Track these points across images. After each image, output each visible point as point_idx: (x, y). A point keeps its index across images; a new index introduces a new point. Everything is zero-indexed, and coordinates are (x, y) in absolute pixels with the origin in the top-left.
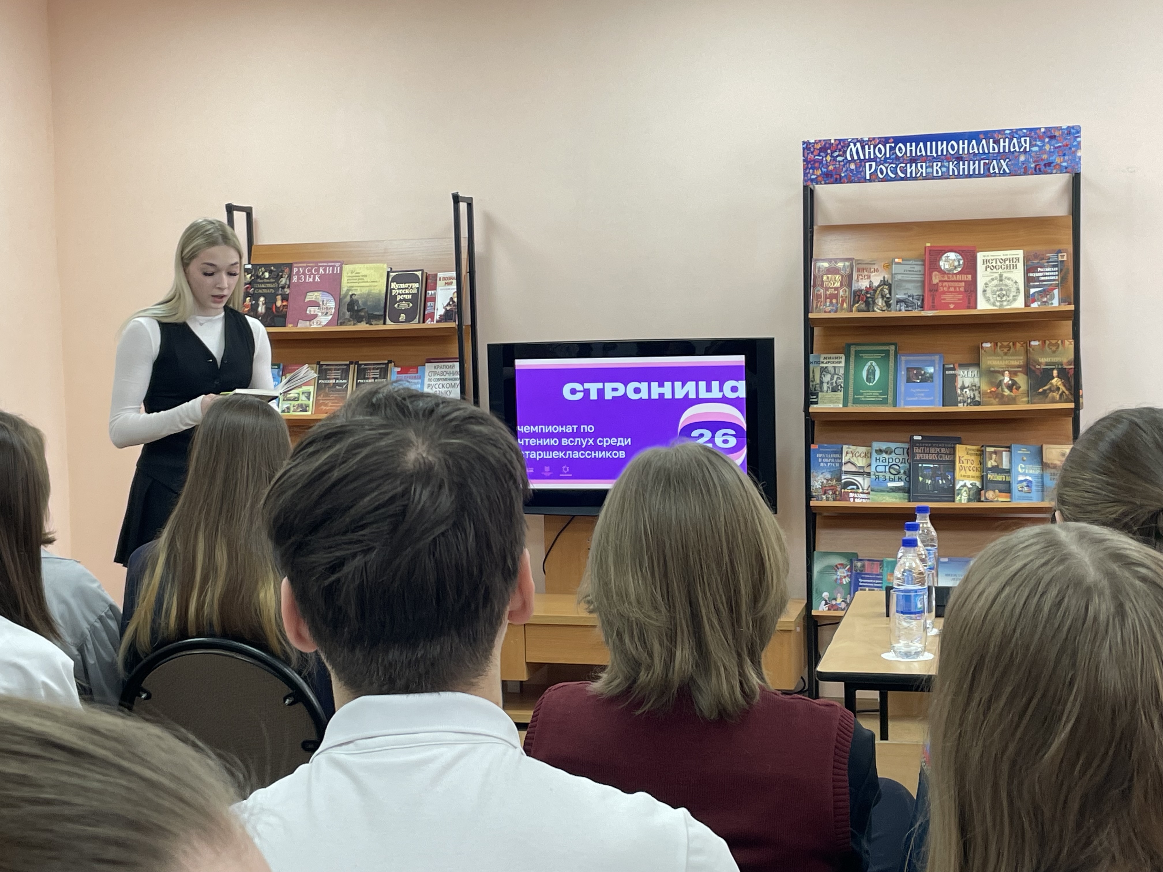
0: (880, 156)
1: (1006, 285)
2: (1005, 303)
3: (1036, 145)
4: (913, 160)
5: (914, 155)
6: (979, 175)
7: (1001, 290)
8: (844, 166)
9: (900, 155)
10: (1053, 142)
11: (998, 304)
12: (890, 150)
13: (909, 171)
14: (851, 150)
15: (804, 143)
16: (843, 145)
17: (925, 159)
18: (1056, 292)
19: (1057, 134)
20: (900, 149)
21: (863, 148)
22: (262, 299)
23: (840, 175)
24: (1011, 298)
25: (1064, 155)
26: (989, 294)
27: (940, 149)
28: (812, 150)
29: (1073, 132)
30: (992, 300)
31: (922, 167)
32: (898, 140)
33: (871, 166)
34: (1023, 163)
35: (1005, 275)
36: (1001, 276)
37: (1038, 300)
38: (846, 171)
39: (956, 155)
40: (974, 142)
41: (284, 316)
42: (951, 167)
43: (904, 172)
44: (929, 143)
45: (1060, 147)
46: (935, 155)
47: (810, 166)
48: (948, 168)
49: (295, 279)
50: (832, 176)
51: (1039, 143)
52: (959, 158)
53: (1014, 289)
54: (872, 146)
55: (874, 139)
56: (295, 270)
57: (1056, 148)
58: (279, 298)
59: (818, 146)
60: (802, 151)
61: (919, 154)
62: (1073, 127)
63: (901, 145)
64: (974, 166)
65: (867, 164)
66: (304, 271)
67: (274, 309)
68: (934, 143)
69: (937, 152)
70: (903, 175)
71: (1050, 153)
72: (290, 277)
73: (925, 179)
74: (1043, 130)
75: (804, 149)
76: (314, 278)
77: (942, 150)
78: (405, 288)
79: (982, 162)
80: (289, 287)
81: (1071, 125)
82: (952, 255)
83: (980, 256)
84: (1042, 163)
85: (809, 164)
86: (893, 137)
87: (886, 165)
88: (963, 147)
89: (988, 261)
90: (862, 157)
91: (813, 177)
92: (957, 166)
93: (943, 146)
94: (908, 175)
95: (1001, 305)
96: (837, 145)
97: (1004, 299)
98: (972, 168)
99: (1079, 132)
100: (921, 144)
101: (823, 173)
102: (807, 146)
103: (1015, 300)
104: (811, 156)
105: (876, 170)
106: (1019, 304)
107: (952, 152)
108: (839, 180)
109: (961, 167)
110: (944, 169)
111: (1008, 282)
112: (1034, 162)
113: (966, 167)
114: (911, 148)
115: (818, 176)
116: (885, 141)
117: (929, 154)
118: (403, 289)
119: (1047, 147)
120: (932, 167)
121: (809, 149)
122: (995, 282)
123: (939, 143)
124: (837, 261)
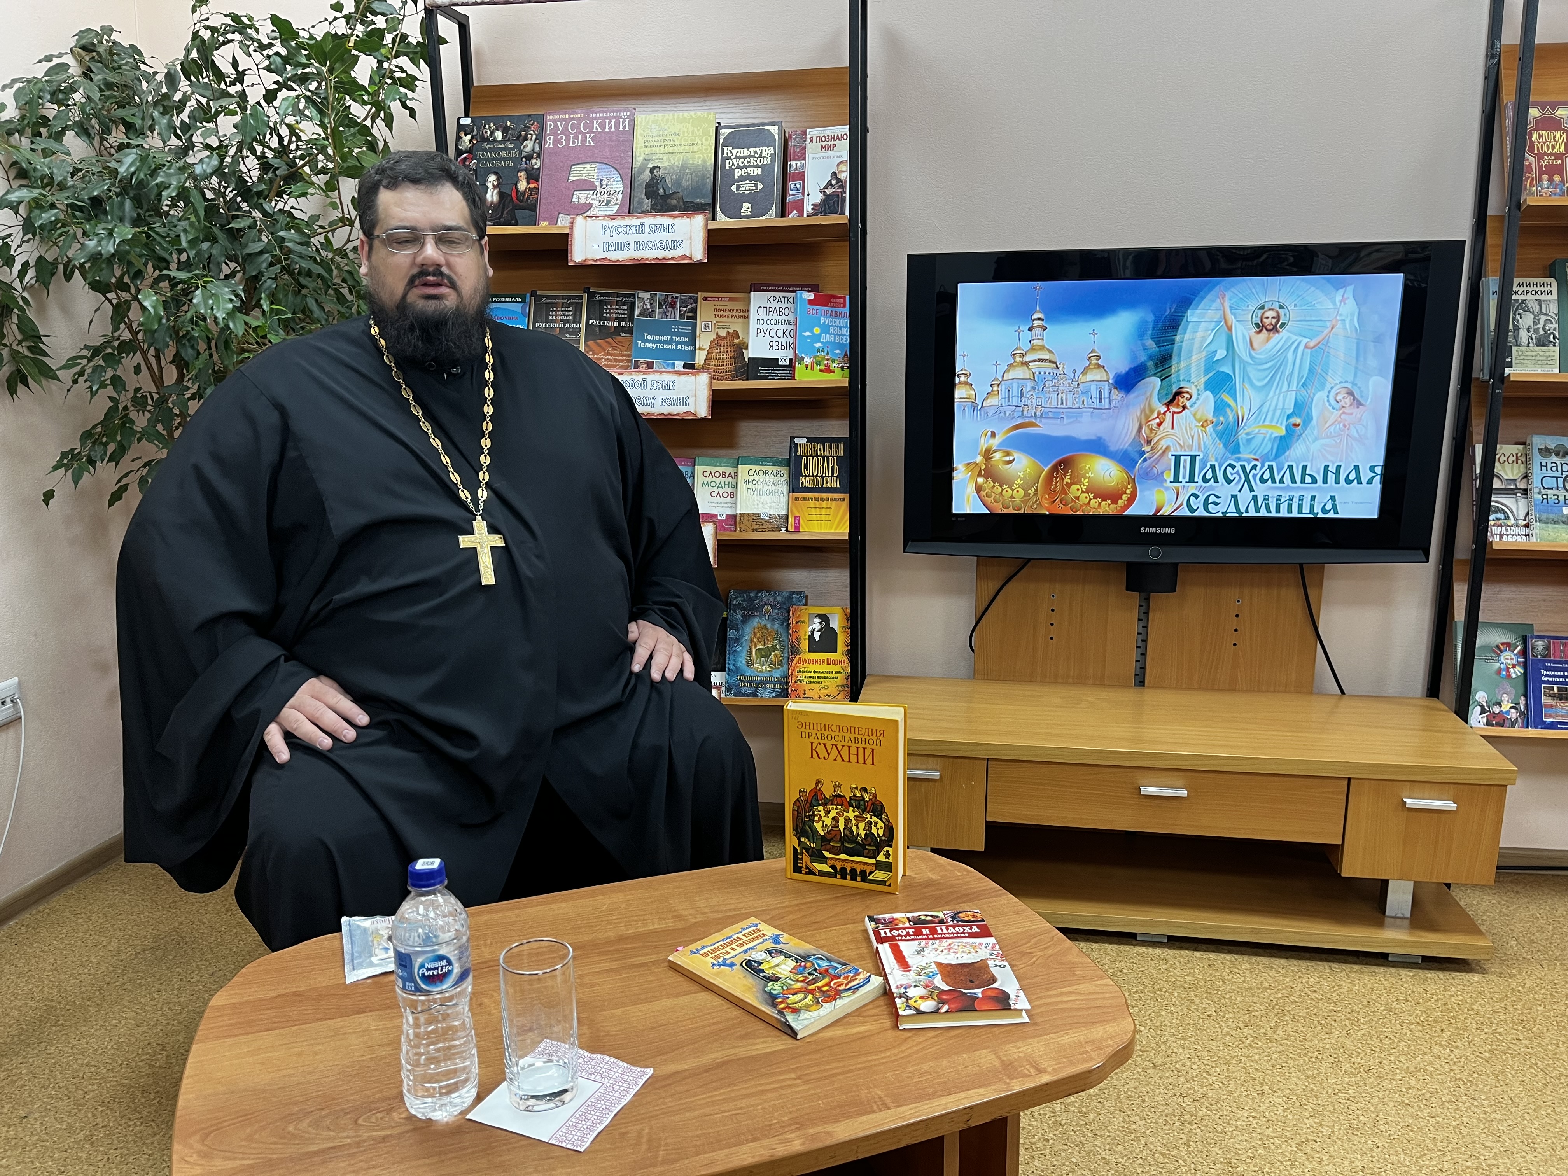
22: (492, 178)
41: (533, 208)
49: (549, 142)
56: (549, 126)
58: (522, 174)
66: (566, 127)
67: (514, 195)
72: (540, 139)
76: (584, 141)
78: (750, 157)
80: (539, 156)
118: (745, 158)
124: (1554, 106)
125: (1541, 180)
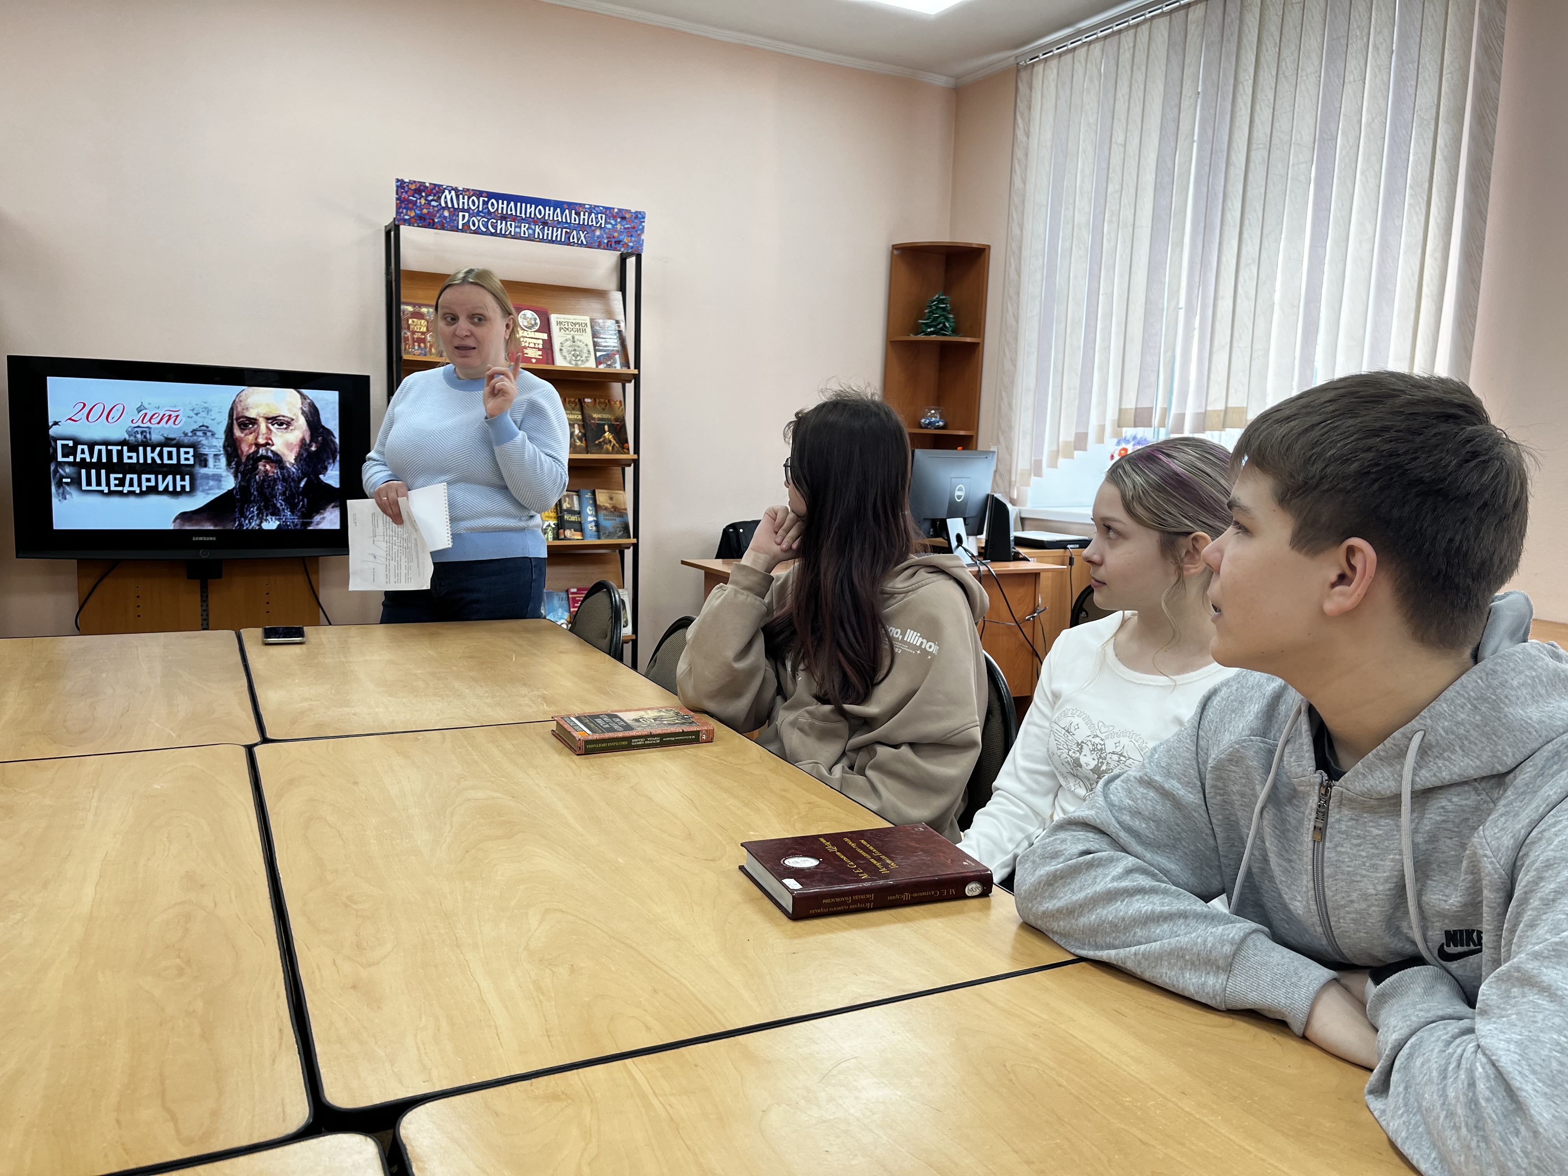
0: (473, 208)
1: (579, 347)
2: (579, 363)
3: (610, 223)
4: (504, 218)
5: (505, 212)
6: (560, 243)
7: (575, 350)
8: (438, 211)
9: (492, 211)
10: (624, 222)
11: (574, 362)
12: (483, 205)
13: (499, 228)
14: (446, 197)
15: (398, 180)
16: (437, 190)
17: (514, 218)
18: (617, 357)
19: (627, 216)
20: (493, 204)
21: (458, 197)
23: (433, 220)
24: (584, 358)
25: (632, 236)
26: (565, 353)
27: (528, 211)
28: (406, 189)
29: (639, 217)
30: (568, 359)
31: (511, 225)
32: (491, 195)
33: (464, 216)
34: (598, 237)
35: (576, 338)
36: (573, 338)
37: (604, 363)
38: (440, 217)
39: (542, 220)
40: (558, 210)
42: (537, 230)
43: (495, 228)
44: (519, 204)
45: (628, 228)
46: (524, 216)
47: (403, 206)
48: (534, 231)
50: (425, 219)
51: (612, 222)
52: (545, 223)
53: (585, 351)
54: (466, 197)
55: (468, 190)
57: (625, 228)
59: (413, 187)
60: (395, 188)
61: (509, 213)
62: (640, 213)
63: (493, 200)
64: (558, 233)
65: (461, 214)
68: (524, 205)
69: (526, 214)
70: (493, 231)
71: (621, 233)
73: (513, 237)
74: (616, 210)
75: (397, 186)
77: (530, 213)
79: (564, 230)
81: (638, 210)
82: (529, 314)
83: (554, 318)
84: (613, 240)
85: (402, 203)
86: (486, 192)
87: (479, 218)
88: (549, 212)
89: (561, 323)
90: (456, 206)
91: (407, 217)
92: (543, 230)
93: (531, 209)
94: (498, 232)
95: (576, 364)
96: (432, 190)
97: (578, 358)
98: (555, 235)
99: (644, 218)
100: (512, 204)
101: (416, 215)
102: (401, 185)
103: (587, 360)
104: (404, 195)
105: (469, 221)
106: (590, 365)
107: (539, 217)
108: (431, 225)
109: (546, 232)
110: (531, 231)
111: (579, 343)
112: (608, 238)
113: (550, 232)
114: (502, 205)
115: (411, 218)
116: (479, 194)
117: (518, 214)
119: (619, 226)
120: (520, 227)
121: (403, 188)
122: (569, 343)
123: (529, 205)
124: (420, 306)
125: (414, 345)
